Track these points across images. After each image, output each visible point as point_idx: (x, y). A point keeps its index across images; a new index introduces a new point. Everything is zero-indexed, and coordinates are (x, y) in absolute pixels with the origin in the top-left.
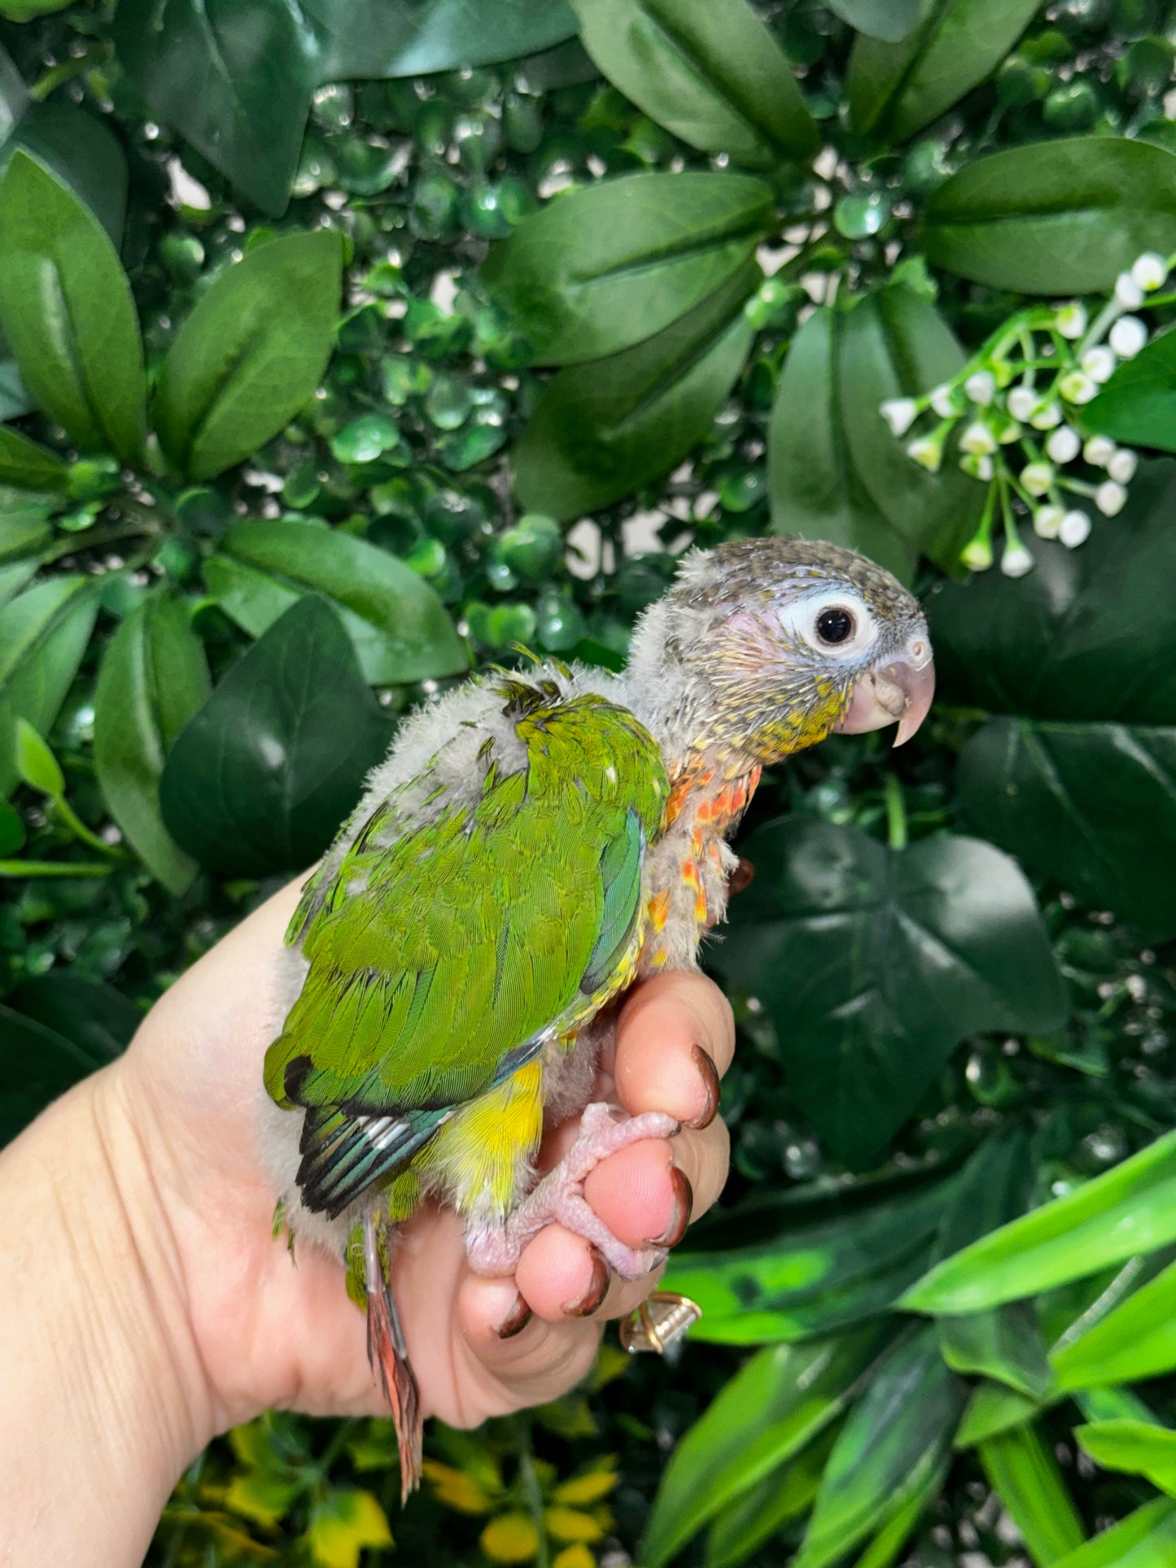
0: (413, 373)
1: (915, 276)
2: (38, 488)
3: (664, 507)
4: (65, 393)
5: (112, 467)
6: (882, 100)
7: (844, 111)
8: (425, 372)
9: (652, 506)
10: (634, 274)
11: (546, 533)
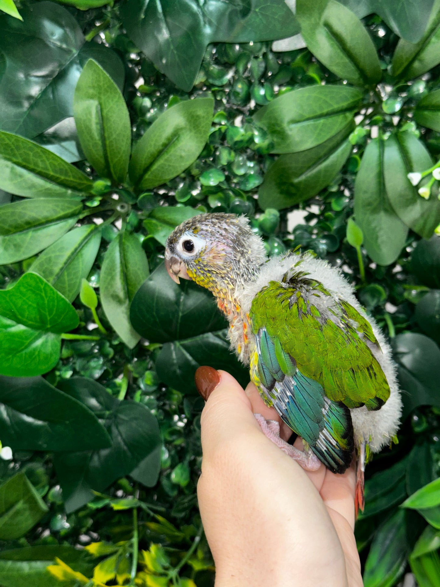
0: (230, 154)
1: (411, 127)
2: (80, 190)
3: (308, 209)
4: (97, 153)
5: (109, 183)
6: (405, 64)
7: (389, 67)
8: (233, 154)
9: (304, 208)
10: (314, 121)
11: (274, 215)
